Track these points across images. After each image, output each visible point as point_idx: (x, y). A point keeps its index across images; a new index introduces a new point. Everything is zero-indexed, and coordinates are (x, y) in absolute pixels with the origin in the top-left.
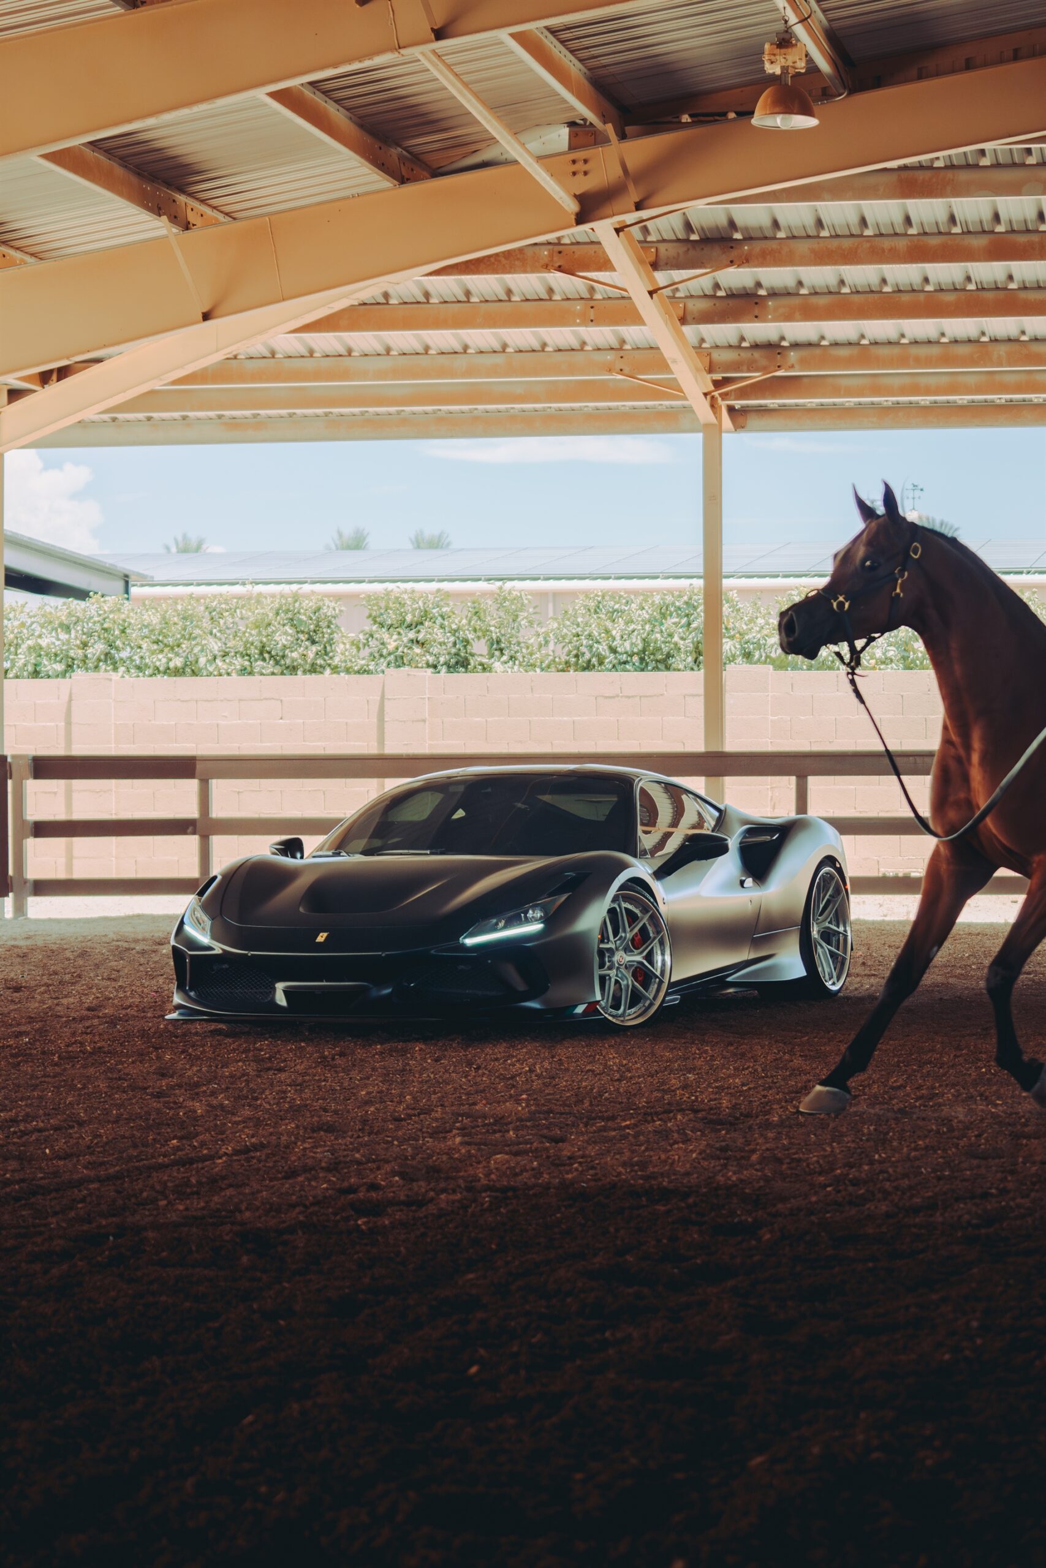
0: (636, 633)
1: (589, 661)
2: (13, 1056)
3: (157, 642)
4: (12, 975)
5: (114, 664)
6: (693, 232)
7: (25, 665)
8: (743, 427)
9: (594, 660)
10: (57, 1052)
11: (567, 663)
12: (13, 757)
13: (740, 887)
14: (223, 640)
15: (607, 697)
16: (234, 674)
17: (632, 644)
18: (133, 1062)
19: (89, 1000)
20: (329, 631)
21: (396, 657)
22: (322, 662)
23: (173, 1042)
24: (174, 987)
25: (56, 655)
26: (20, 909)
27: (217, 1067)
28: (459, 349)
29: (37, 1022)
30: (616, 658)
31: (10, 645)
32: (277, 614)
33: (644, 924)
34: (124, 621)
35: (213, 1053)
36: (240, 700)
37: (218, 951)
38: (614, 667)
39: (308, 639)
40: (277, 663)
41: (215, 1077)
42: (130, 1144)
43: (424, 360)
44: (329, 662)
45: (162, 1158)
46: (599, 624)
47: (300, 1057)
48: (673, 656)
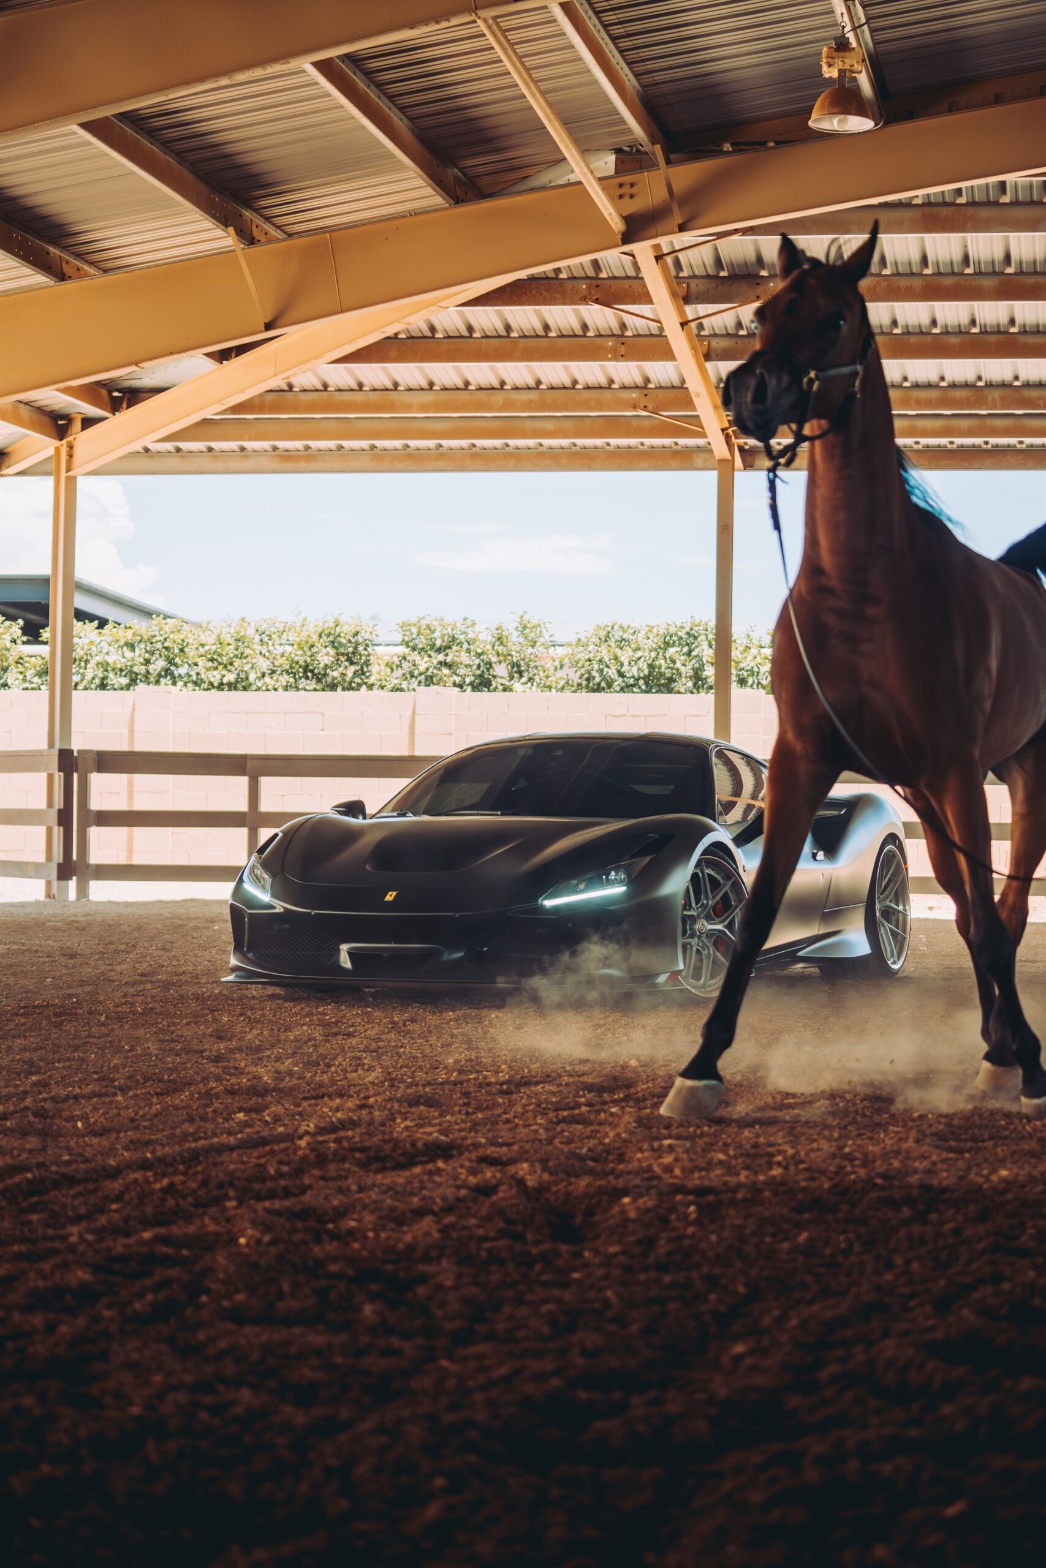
0: (642, 659)
1: (599, 684)
2: (56, 1015)
3: (212, 660)
4: (69, 944)
5: (173, 678)
6: (723, 269)
7: (93, 679)
8: (751, 466)
9: (603, 684)
10: (104, 1012)
11: (579, 685)
12: (79, 751)
13: (812, 860)
14: (271, 660)
15: (615, 716)
16: (280, 690)
17: (639, 669)
18: (187, 1024)
19: (143, 967)
20: (366, 653)
21: (426, 677)
22: (360, 681)
23: (229, 1005)
24: (231, 948)
25: (121, 670)
26: (82, 891)
27: (279, 1030)
28: (496, 384)
29: (88, 985)
30: (624, 682)
31: (80, 661)
32: (320, 636)
33: (726, 892)
34: (183, 641)
35: (274, 1016)
36: (286, 713)
37: (279, 910)
38: (622, 689)
39: (347, 660)
40: (319, 681)
41: (279, 1042)
42: (185, 1116)
43: (463, 395)
44: (365, 681)
45: (225, 1136)
46: (609, 651)
47: (369, 1022)
48: (675, 681)
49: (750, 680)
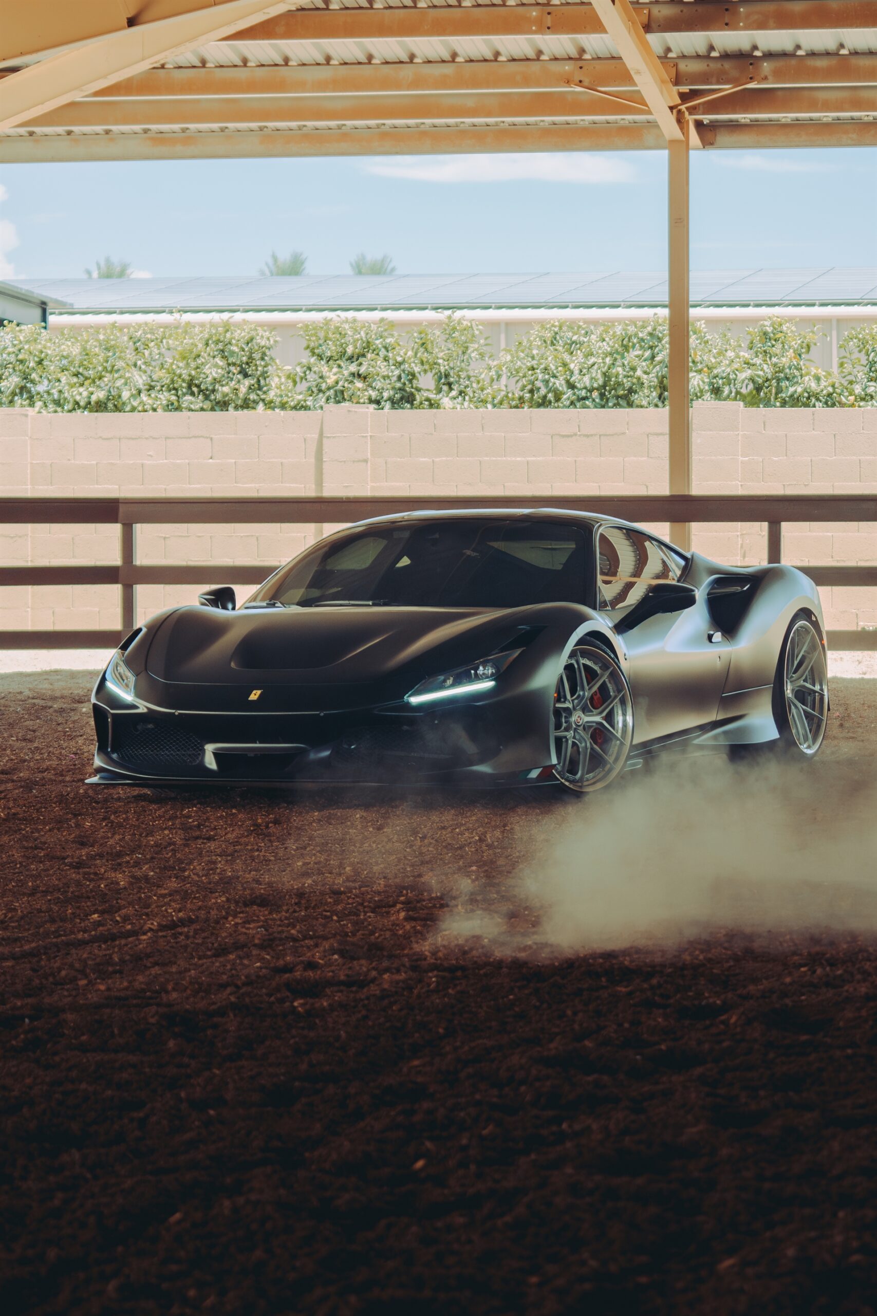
0: (596, 367)
1: (545, 397)
3: (77, 375)
5: (31, 398)
8: (711, 144)
9: (550, 396)
11: (521, 398)
13: (707, 642)
14: (149, 373)
15: (563, 436)
16: (160, 410)
17: (592, 379)
18: (50, 830)
20: (263, 363)
21: (336, 391)
22: (256, 397)
23: (93, 808)
24: (94, 748)
27: (141, 835)
28: (405, 58)
30: (574, 394)
32: (207, 344)
33: (604, 682)
34: (41, 352)
35: (137, 820)
36: (166, 438)
37: (142, 710)
38: (572, 403)
39: (240, 372)
40: (207, 397)
41: (140, 847)
42: (47, 918)
43: (366, 70)
44: (263, 397)
45: (82, 933)
46: (556, 357)
47: (231, 825)
48: (635, 392)
49: (726, 390)
